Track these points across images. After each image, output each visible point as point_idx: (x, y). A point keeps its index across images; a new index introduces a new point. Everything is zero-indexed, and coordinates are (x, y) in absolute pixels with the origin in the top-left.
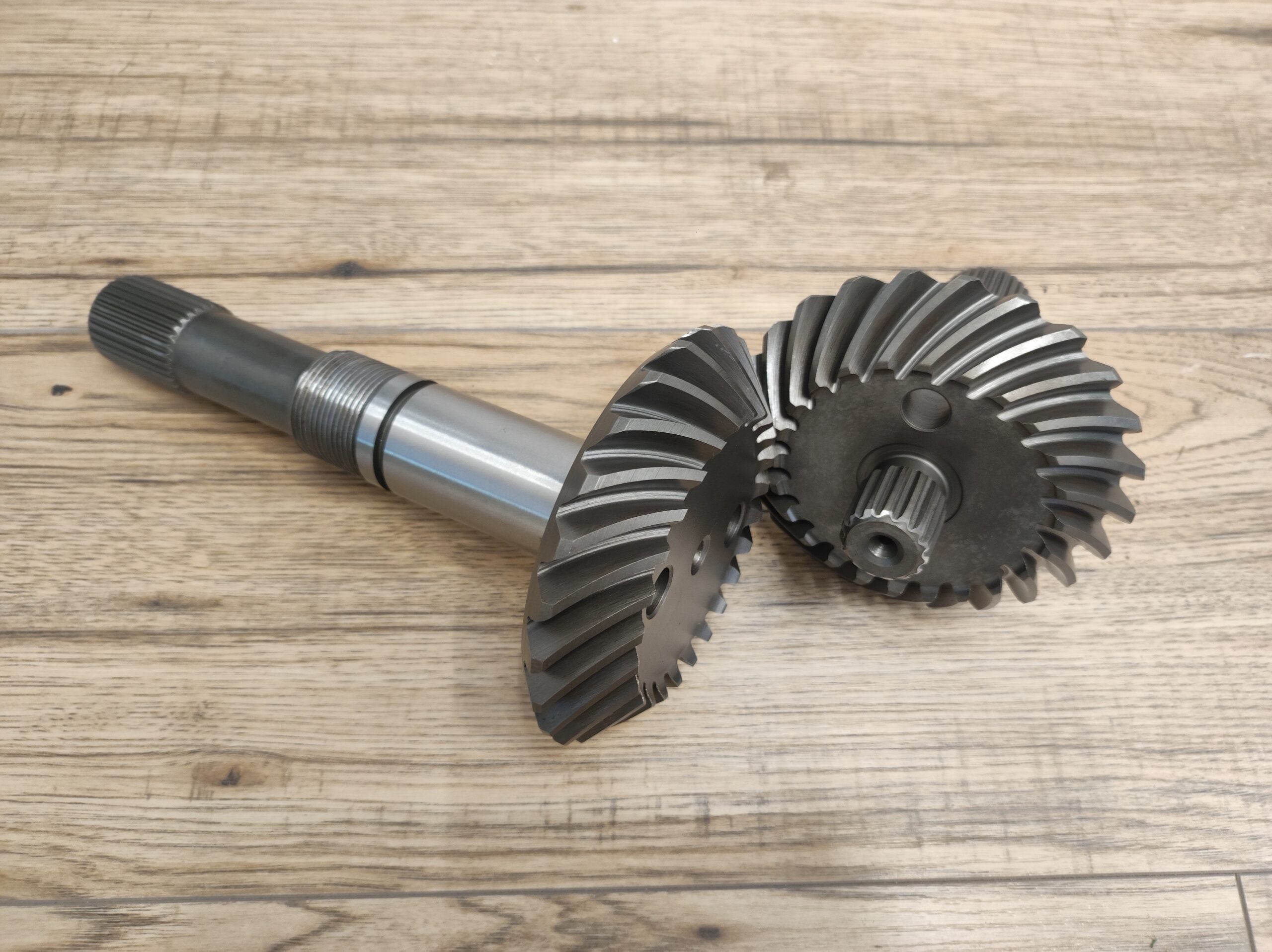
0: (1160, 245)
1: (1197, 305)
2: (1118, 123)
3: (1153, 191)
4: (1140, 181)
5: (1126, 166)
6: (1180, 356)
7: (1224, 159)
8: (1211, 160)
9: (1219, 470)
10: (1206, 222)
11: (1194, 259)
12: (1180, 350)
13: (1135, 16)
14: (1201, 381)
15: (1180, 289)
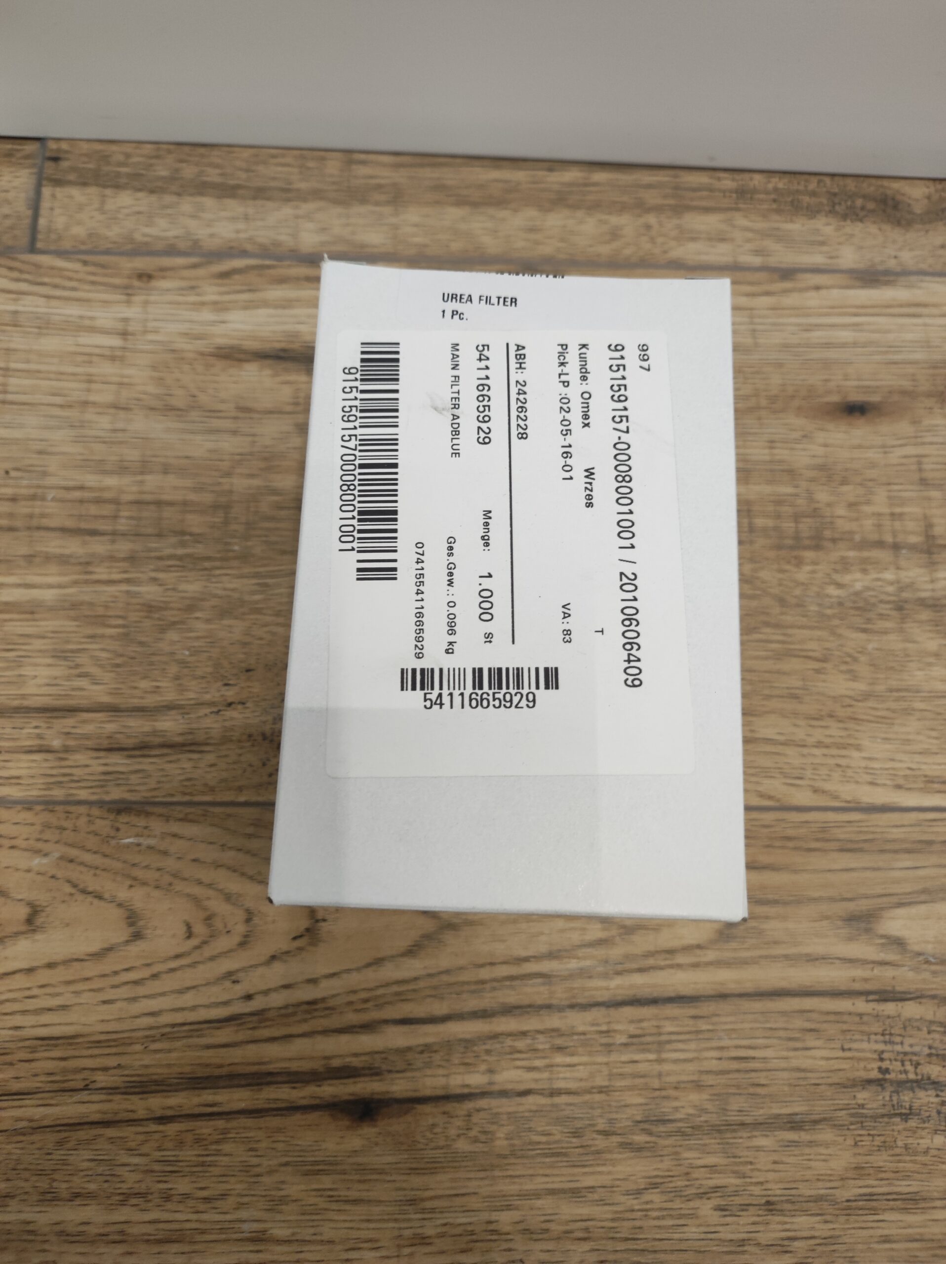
0: (68, 678)
1: (87, 766)
2: (77, 494)
3: (87, 598)
4: (75, 583)
5: (63, 560)
6: (38, 840)
7: (199, 550)
8: (180, 552)
9: (32, 1004)
10: (141, 644)
11: (106, 699)
12: (41, 832)
13: (156, 331)
14: (53, 877)
15: (71, 743)
